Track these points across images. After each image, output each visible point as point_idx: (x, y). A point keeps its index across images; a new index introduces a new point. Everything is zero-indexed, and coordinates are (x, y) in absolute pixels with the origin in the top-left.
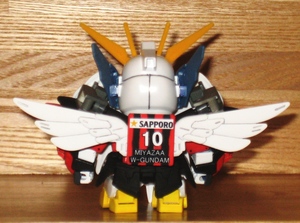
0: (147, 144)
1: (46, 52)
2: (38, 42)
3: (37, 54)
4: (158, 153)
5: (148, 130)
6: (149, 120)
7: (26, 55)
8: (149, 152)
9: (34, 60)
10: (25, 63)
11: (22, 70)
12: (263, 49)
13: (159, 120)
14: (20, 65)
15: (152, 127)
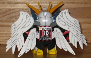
0: (44, 34)
1: (16, 9)
2: (13, 6)
3: (13, 9)
4: (47, 37)
5: (44, 30)
6: (44, 28)
7: (10, 10)
8: (45, 37)
9: (12, 11)
10: (10, 12)
11: (9, 14)
12: (79, 7)
13: (47, 28)
14: (8, 13)
15: (46, 30)
